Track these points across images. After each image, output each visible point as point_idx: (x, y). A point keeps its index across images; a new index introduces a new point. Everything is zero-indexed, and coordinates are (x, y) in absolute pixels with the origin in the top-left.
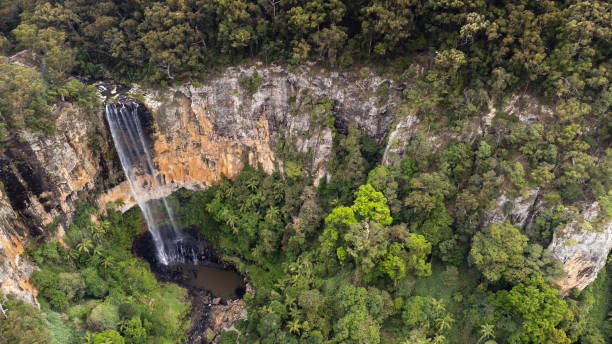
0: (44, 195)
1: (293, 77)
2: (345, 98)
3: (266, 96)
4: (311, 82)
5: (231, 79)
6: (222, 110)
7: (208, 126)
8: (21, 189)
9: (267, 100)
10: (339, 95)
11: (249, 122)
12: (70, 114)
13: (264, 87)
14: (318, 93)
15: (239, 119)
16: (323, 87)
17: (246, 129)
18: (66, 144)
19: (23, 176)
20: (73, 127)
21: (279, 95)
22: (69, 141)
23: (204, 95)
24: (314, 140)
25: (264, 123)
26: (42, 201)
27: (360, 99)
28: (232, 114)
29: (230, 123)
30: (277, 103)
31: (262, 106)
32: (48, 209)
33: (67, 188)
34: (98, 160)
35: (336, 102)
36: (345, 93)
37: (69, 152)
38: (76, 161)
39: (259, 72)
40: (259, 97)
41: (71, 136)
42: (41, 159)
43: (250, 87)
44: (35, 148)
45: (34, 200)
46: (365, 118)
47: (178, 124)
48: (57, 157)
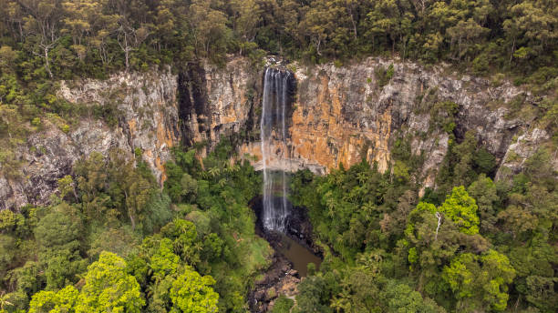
0: (202, 117)
1: (425, 75)
2: (471, 104)
3: (395, 90)
4: (440, 82)
5: (369, 67)
6: (353, 95)
7: (338, 107)
8: (189, 104)
9: (395, 94)
10: (466, 100)
11: (373, 113)
12: (239, 63)
13: (395, 81)
14: (444, 94)
15: (366, 107)
16: (451, 89)
17: (370, 119)
18: (228, 83)
19: (194, 95)
20: (238, 74)
21: (408, 92)
22: (231, 82)
23: (341, 76)
24: (429, 143)
25: (388, 117)
26: (200, 121)
27: (488, 108)
28: (361, 102)
29: (357, 109)
30: (404, 100)
31: (389, 99)
32: (201, 129)
33: (218, 120)
34: (248, 111)
35: (461, 107)
36: (473, 99)
37: (228, 90)
38: (230, 100)
39: (395, 65)
40: (389, 89)
41: (234, 79)
42: (209, 87)
43: (383, 78)
44: (208, 78)
45: (194, 117)
46: (488, 130)
47: (315, 100)
48: (219, 90)
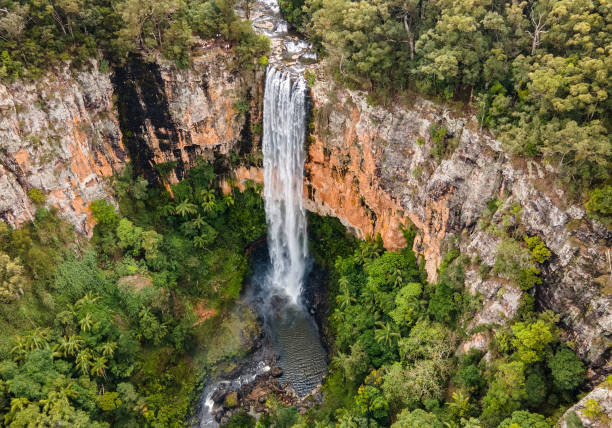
0: (162, 130)
1: (509, 171)
2: (571, 262)
3: (459, 175)
4: (530, 197)
6: (393, 156)
7: (370, 168)
8: (139, 112)
9: (459, 179)
10: (565, 251)
11: (422, 194)
12: (219, 57)
13: (462, 158)
14: (532, 222)
15: (412, 180)
16: (545, 221)
17: (417, 202)
18: (200, 90)
19: (146, 100)
21: (478, 186)
22: (205, 87)
23: (377, 121)
25: (442, 207)
26: (159, 135)
27: (598, 285)
28: (407, 170)
29: (398, 178)
30: (471, 195)
31: (448, 184)
32: (163, 147)
33: (188, 139)
34: (240, 126)
35: (554, 257)
36: (577, 254)
37: (199, 99)
38: (205, 114)
39: (466, 132)
40: (448, 170)
41: (211, 82)
42: (168, 92)
43: (445, 144)
44: (165, 76)
45: (151, 129)
46: (587, 322)
47: (340, 138)
48: (184, 99)
